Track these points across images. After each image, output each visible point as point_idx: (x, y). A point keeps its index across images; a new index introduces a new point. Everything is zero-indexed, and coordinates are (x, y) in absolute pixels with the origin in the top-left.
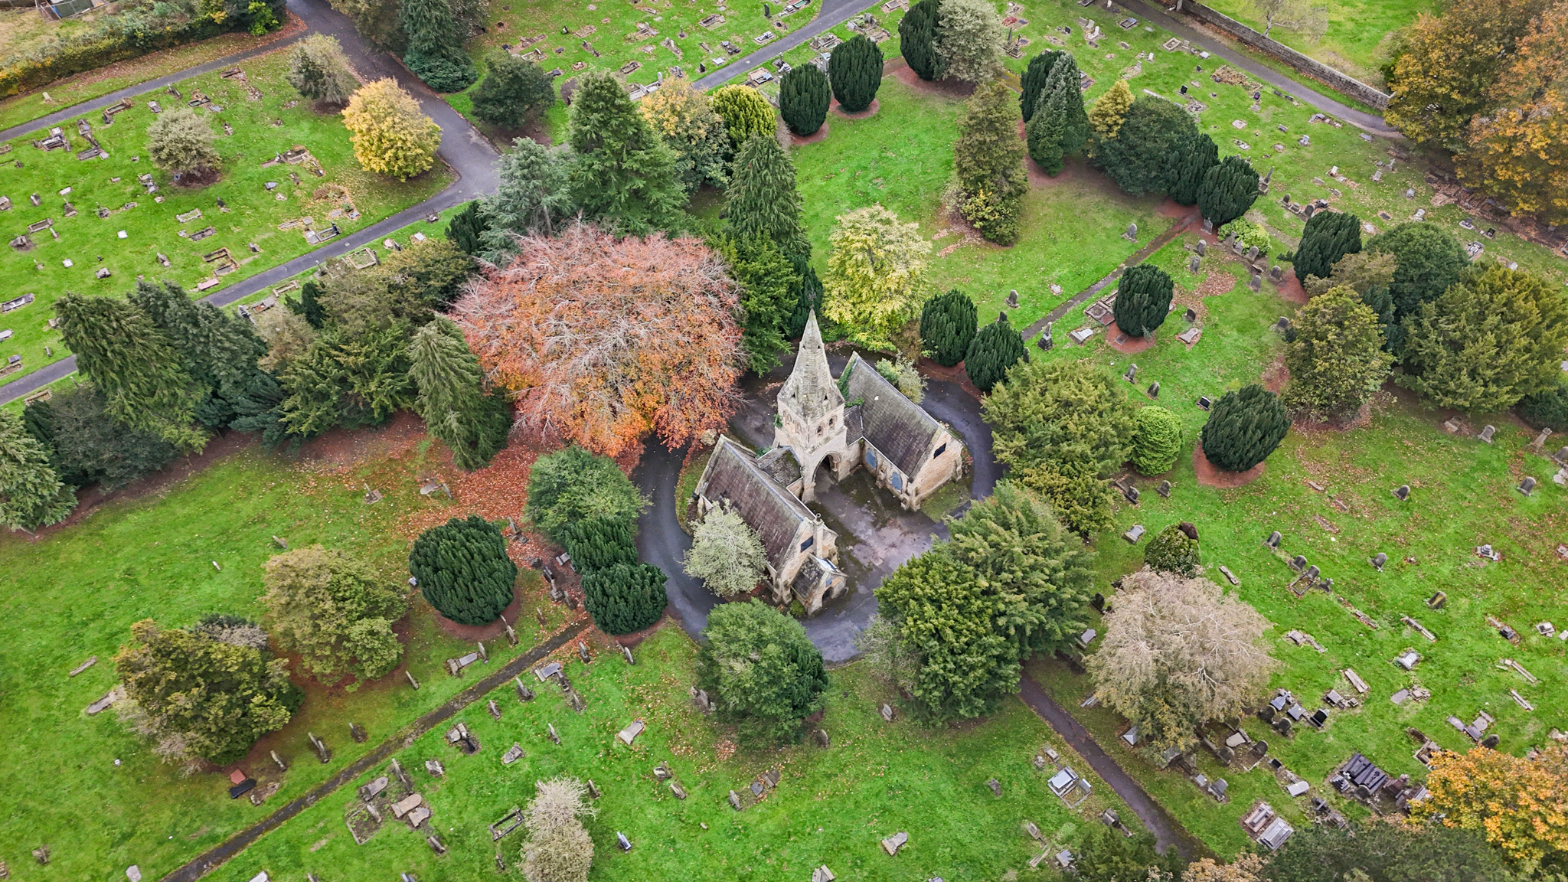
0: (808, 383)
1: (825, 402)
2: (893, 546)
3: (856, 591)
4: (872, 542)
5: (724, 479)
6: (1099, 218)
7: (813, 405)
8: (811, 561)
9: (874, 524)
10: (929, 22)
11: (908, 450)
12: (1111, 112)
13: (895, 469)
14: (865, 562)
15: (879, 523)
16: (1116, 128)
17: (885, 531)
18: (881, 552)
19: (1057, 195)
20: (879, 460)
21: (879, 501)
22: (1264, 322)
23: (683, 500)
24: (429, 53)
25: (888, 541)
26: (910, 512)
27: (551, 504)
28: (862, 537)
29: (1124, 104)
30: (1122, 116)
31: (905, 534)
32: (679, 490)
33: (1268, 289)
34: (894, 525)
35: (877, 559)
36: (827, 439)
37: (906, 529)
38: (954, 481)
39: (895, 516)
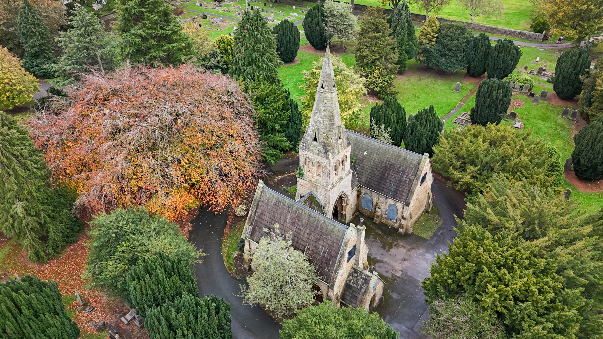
0: (326, 121)
1: (340, 141)
2: (405, 260)
3: (391, 297)
4: (386, 259)
5: (267, 218)
6: (436, 86)
7: (333, 141)
8: (355, 271)
9: (384, 247)
10: (320, 14)
11: (400, 182)
12: (430, 31)
13: (390, 201)
14: (389, 275)
15: (387, 246)
16: (434, 40)
17: (393, 251)
18: (398, 266)
19: (409, 81)
20: (375, 200)
21: (380, 232)
22: (553, 115)
23: (229, 256)
24: (36, 55)
25: (400, 257)
26: (406, 236)
27: (111, 254)
28: (378, 258)
29: (436, 26)
30: (436, 33)
31: (409, 250)
32: (224, 249)
33: (543, 103)
34: (397, 246)
35: (396, 271)
36: (341, 179)
37: (409, 247)
38: (427, 211)
39: (396, 240)
